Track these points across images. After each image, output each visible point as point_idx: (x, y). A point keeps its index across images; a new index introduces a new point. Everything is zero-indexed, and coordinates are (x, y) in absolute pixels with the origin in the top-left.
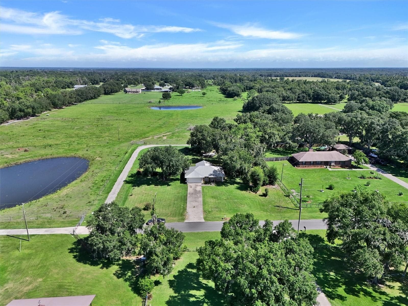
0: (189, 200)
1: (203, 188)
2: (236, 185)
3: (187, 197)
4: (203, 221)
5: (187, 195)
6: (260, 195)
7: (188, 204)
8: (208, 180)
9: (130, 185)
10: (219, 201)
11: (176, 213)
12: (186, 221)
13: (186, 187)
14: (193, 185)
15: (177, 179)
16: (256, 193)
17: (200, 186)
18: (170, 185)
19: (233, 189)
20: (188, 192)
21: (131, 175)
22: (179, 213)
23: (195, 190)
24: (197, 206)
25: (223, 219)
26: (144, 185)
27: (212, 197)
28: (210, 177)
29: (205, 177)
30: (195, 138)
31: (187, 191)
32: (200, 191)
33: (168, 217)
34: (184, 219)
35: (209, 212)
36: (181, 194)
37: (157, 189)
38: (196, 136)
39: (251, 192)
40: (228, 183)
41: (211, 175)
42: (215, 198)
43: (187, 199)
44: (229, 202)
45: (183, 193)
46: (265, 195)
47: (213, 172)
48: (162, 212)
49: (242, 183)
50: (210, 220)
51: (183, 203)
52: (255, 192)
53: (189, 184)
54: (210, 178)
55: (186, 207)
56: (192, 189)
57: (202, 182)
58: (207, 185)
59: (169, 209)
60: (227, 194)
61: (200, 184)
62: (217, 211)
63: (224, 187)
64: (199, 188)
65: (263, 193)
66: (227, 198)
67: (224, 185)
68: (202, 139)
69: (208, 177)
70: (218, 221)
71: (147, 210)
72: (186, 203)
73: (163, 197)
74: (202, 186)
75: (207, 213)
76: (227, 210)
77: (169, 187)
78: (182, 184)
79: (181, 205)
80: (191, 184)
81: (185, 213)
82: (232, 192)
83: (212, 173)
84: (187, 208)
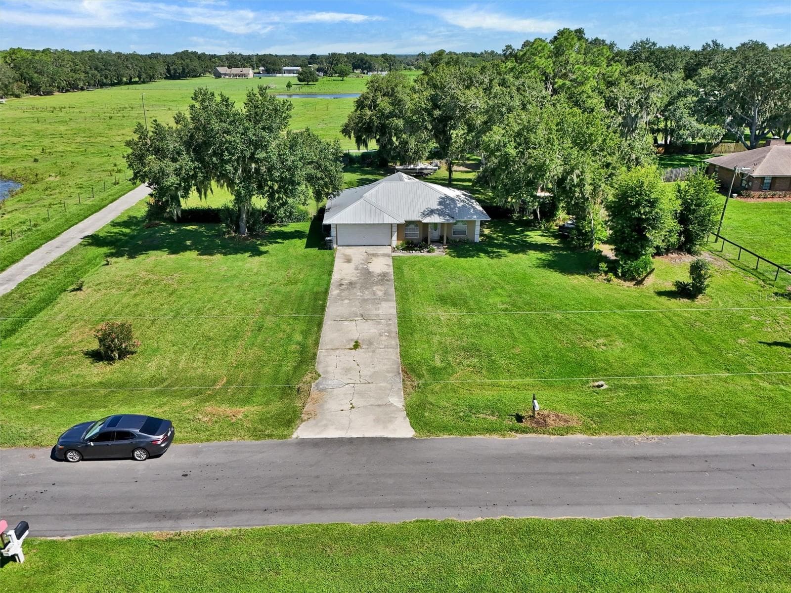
0: (333, 309)
1: (398, 265)
2: (534, 255)
3: (325, 300)
4: (403, 429)
5: (326, 292)
6: (660, 294)
7: (329, 333)
8: (416, 234)
9: (105, 250)
10: (479, 318)
11: (258, 376)
12: (303, 432)
13: (328, 259)
14: (357, 254)
15: (297, 235)
16: (640, 283)
17: (384, 255)
18: (260, 253)
19: (529, 270)
20: (336, 277)
21: (126, 219)
22: (275, 379)
23: (367, 273)
24: (370, 343)
25: (519, 419)
26: (158, 253)
27: (443, 300)
28: (427, 220)
29: (408, 223)
30: (369, 113)
31: (330, 273)
32: (384, 275)
33: (206, 400)
34: (289, 420)
35: (434, 372)
36: (300, 286)
37: (204, 264)
38: (374, 105)
39: (615, 280)
40: (501, 246)
41: (432, 212)
42: (454, 304)
43: (323, 308)
44: (530, 324)
45: (311, 281)
46: (684, 292)
47: (440, 203)
48: (185, 370)
49: (555, 248)
50: (445, 429)
51: (301, 326)
52: (634, 277)
53: (340, 252)
54: (426, 225)
55: (317, 343)
56: (351, 266)
57: (395, 242)
58: (414, 253)
59: (224, 354)
60: (507, 287)
61: (387, 250)
62: (476, 370)
63: (483, 260)
64: (381, 265)
65: (678, 284)
66: (513, 305)
67: (487, 253)
68: (391, 115)
69: (416, 223)
70: (496, 437)
71: (110, 360)
72: (320, 325)
73: (216, 297)
74: (394, 258)
75: (420, 376)
76: (531, 365)
77: (257, 258)
78: (314, 251)
79: (289, 337)
80: (349, 251)
81: (307, 378)
82: (523, 279)
83: (435, 206)
84: (321, 353)
